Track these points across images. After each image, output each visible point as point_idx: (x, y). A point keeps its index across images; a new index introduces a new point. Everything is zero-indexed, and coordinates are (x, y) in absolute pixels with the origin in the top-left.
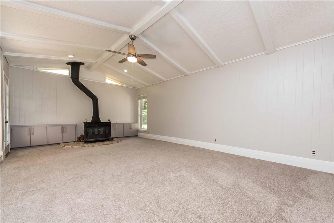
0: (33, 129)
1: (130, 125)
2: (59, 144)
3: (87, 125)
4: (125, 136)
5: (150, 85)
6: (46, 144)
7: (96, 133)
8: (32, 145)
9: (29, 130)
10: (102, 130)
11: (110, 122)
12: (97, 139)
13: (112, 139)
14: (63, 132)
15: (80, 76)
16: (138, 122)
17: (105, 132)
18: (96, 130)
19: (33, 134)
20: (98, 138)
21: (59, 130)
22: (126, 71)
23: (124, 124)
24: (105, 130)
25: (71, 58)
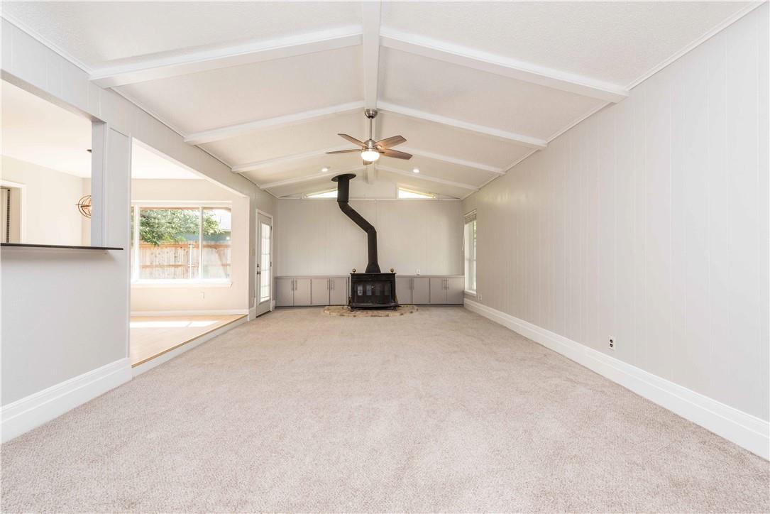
0: (296, 281)
1: (444, 280)
2: (324, 306)
3: (356, 279)
4: (431, 303)
5: (480, 189)
6: (309, 304)
7: (369, 293)
8: (295, 305)
9: (293, 282)
10: (378, 287)
11: (394, 274)
12: (370, 304)
13: (395, 307)
14: (330, 289)
15: (350, 196)
16: (463, 274)
17: (383, 292)
18: (369, 288)
19: (296, 289)
20: (372, 302)
21: (325, 284)
22: (416, 171)
23: (430, 278)
24: (384, 288)
25: (325, 173)
